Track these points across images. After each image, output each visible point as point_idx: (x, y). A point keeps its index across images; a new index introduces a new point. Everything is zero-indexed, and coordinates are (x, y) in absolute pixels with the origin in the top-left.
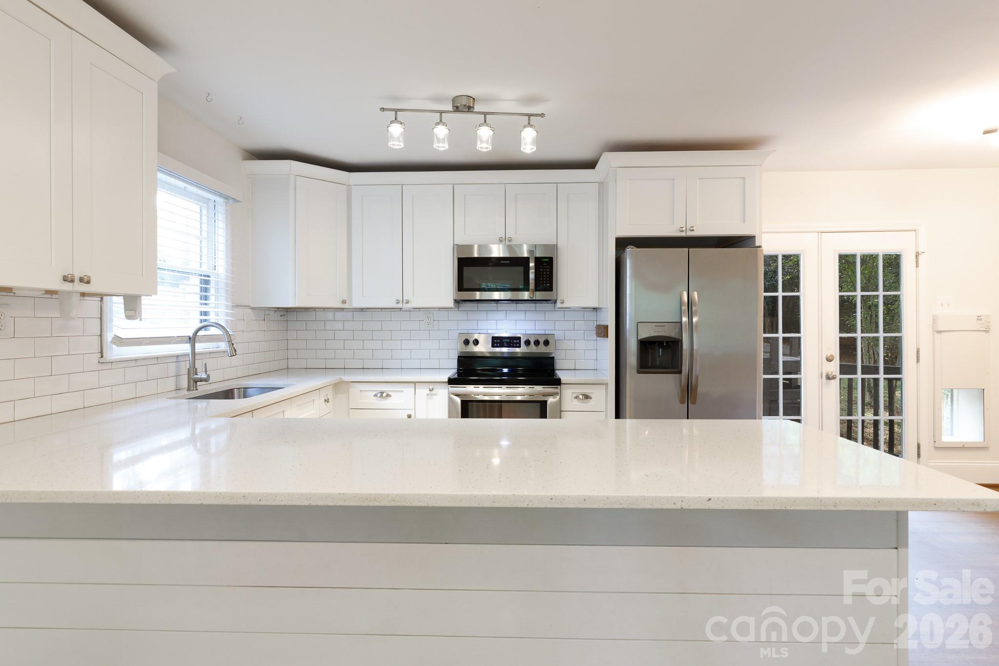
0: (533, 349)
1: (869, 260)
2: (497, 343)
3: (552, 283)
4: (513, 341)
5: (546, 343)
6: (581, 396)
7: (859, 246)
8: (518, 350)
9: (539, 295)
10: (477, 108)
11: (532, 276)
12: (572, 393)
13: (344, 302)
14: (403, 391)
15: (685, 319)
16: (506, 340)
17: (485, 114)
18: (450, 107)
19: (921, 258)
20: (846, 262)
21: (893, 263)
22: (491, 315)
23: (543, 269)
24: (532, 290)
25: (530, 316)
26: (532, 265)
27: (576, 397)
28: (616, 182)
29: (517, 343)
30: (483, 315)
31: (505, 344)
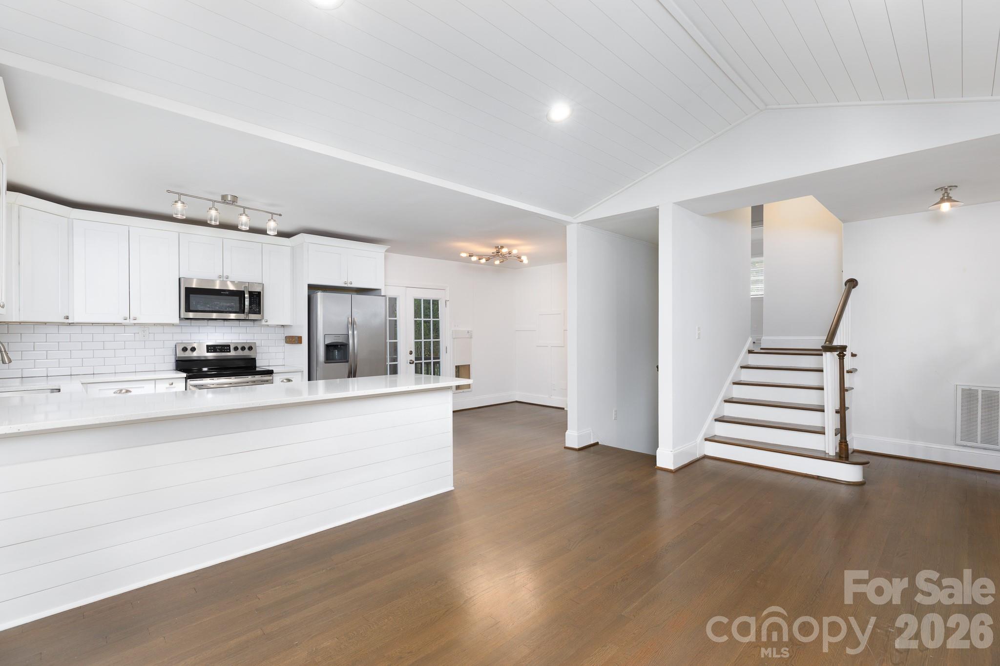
0: (240, 353)
1: (427, 302)
2: (211, 349)
3: (260, 309)
4: (225, 348)
5: (250, 348)
6: (285, 381)
7: (424, 295)
8: (228, 354)
9: (252, 316)
10: (239, 203)
11: (247, 303)
12: (280, 379)
13: (67, 318)
14: (143, 387)
15: (350, 332)
16: (219, 347)
17: (245, 208)
18: (220, 199)
19: (448, 303)
20: (417, 302)
21: (436, 303)
22: (202, 329)
23: (254, 299)
24: (247, 313)
25: (234, 330)
26: (247, 295)
27: (282, 381)
28: (308, 251)
29: (227, 349)
30: (196, 329)
31: (218, 350)
